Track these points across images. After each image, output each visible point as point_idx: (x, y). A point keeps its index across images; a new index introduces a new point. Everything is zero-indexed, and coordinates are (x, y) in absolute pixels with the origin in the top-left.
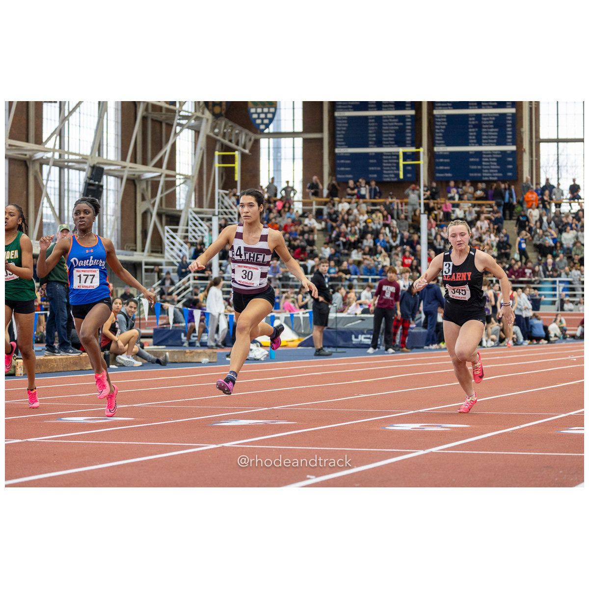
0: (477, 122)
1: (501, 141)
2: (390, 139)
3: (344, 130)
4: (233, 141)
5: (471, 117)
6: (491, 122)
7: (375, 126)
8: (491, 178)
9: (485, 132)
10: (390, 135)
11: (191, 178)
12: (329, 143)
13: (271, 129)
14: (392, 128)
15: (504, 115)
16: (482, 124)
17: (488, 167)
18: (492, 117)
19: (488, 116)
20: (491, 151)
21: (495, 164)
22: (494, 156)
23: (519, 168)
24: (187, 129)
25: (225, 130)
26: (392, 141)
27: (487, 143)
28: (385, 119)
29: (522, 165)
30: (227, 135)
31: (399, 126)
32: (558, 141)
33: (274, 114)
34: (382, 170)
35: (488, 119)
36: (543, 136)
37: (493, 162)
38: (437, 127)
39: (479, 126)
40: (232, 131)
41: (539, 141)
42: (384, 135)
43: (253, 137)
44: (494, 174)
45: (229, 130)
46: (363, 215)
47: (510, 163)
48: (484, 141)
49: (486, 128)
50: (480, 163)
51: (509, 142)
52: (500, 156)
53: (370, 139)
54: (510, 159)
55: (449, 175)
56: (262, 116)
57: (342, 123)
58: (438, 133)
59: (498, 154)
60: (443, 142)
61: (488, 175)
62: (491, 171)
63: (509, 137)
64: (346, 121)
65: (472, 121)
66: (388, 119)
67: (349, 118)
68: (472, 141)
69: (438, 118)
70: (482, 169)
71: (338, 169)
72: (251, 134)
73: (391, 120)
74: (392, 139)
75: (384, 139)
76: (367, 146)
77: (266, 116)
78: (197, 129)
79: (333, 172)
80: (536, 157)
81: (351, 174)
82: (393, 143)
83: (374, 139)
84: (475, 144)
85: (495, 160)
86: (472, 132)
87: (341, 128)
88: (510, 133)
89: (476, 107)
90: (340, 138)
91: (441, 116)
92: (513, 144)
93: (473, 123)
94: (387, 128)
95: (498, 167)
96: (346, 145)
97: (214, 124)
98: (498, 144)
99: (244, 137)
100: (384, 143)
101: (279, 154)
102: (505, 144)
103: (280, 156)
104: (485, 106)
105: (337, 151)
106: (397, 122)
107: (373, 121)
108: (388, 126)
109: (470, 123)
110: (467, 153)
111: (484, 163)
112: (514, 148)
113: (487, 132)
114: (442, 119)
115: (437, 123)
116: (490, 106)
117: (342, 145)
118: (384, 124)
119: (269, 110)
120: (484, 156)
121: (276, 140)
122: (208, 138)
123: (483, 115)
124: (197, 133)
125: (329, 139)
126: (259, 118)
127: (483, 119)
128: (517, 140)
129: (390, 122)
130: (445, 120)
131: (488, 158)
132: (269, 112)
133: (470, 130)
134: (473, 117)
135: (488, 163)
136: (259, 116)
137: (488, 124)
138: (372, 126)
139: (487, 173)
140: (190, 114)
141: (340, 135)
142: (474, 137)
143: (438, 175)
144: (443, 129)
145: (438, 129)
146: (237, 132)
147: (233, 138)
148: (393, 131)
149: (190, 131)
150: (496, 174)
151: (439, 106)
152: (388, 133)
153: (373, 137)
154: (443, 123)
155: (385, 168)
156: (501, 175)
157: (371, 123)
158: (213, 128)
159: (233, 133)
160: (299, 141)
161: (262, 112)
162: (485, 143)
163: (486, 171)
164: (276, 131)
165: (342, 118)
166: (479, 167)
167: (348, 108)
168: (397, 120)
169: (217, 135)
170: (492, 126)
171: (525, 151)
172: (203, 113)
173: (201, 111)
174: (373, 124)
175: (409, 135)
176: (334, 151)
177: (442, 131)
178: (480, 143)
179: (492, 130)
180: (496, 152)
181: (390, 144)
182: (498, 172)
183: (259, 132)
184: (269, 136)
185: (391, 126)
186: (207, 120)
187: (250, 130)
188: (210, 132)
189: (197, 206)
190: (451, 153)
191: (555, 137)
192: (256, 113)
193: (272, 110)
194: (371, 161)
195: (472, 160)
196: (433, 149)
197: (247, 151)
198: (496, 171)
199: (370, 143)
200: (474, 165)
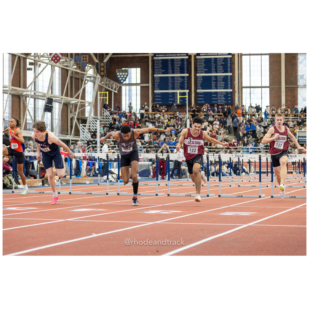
0: (215, 79)
1: (226, 88)
2: (178, 86)
3: (158, 83)
4: (110, 87)
5: (213, 77)
6: (222, 79)
7: (171, 81)
8: (221, 103)
9: (219, 83)
10: (178, 85)
11: (92, 103)
12: (152, 88)
13: (127, 81)
14: (179, 81)
15: (227, 76)
16: (217, 80)
17: (220, 99)
18: (222, 77)
19: (220, 76)
20: (221, 92)
21: (223, 97)
22: (223, 94)
23: (234, 99)
24: (90, 82)
25: (106, 83)
26: (179, 87)
27: (220, 88)
28: (176, 78)
29: (235, 98)
30: (107, 84)
31: (182, 81)
32: (250, 87)
33: (127, 76)
34: (174, 100)
35: (220, 78)
36: (244, 85)
37: (222, 96)
38: (198, 81)
39: (216, 81)
40: (109, 83)
41: (242, 88)
42: (175, 85)
43: (119, 85)
44: (223, 102)
45: (108, 83)
46: (166, 120)
47: (229, 97)
48: (218, 87)
49: (219, 82)
50: (217, 97)
51: (229, 88)
52: (225, 94)
53: (169, 86)
54: (230, 95)
55: (204, 102)
56: (122, 76)
57: (157, 80)
58: (199, 84)
59: (224, 93)
60: (201, 88)
61: (220, 102)
62: (221, 100)
63: (229, 85)
64: (159, 79)
65: (213, 79)
66: (177, 78)
67: (160, 77)
68: (213, 87)
69: (198, 77)
70: (218, 99)
71: (156, 99)
72: (118, 84)
73: (178, 78)
74: (179, 86)
75: (175, 86)
76: (168, 89)
77: (124, 76)
78: (94, 82)
79: (153, 101)
80: (241, 94)
81: (161, 102)
82: (179, 88)
83: (171, 86)
84: (214, 89)
85: (223, 95)
86: (213, 83)
87: (157, 81)
88: (230, 84)
89: (215, 73)
90: (156, 86)
91: (200, 77)
92: (231, 89)
93: (214, 79)
94: (176, 82)
95: (225, 99)
96: (159, 89)
97: (102, 80)
98: (224, 89)
99: (115, 85)
100: (175, 88)
102: (227, 88)
103: (131, 94)
104: (219, 72)
105: (155, 91)
106: (181, 79)
107: (171, 78)
108: (177, 81)
109: (212, 79)
110: (211, 92)
111: (218, 97)
112: (231, 90)
113: (220, 83)
114: (200, 78)
115: (198, 80)
116: (221, 72)
117: (157, 89)
118: (175, 80)
119: (125, 74)
120: (218, 94)
121: (129, 86)
122: (99, 85)
123: (218, 76)
124: (94, 83)
125: (151, 86)
126: (121, 77)
127: (218, 78)
128: (233, 87)
129: (178, 79)
130: (202, 78)
131: (220, 95)
132: (125, 75)
133: (212, 83)
134: (214, 77)
135: (220, 97)
136: (121, 76)
137: (220, 80)
138: (170, 81)
139: (220, 101)
140: (91, 76)
141: (156, 85)
142: (214, 86)
143: (198, 102)
144: (201, 82)
145: (199, 82)
146: (112, 83)
147: (110, 86)
148: (179, 83)
149: (92, 83)
150: (224, 102)
151: (199, 72)
152: (177, 84)
153: (170, 86)
154: (201, 80)
155: (175, 99)
156: (226, 102)
157: (170, 79)
158: (101, 82)
159: (110, 84)
160: (139, 87)
161: (122, 75)
162: (219, 88)
163: (219, 100)
164: (129, 83)
165: (157, 77)
166: (216, 99)
167: (160, 73)
168: (181, 78)
169: (103, 85)
170: (222, 81)
171: (236, 91)
172: (97, 75)
173: (96, 74)
174: (171, 80)
175: (186, 84)
176: (154, 91)
177: (200, 83)
178: (216, 88)
179: (222, 83)
180: (224, 92)
181: (178, 89)
182: (224, 101)
183: (121, 83)
184: (126, 85)
185: (178, 81)
186: (98, 78)
187: (118, 82)
188: (100, 83)
189: (95, 115)
190: (204, 92)
191: (249, 86)
192: (119, 75)
193: (126, 74)
194: (170, 96)
195: (213, 95)
196: (196, 91)
197: (116, 92)
198: (224, 100)
199: (169, 88)
200: (214, 98)
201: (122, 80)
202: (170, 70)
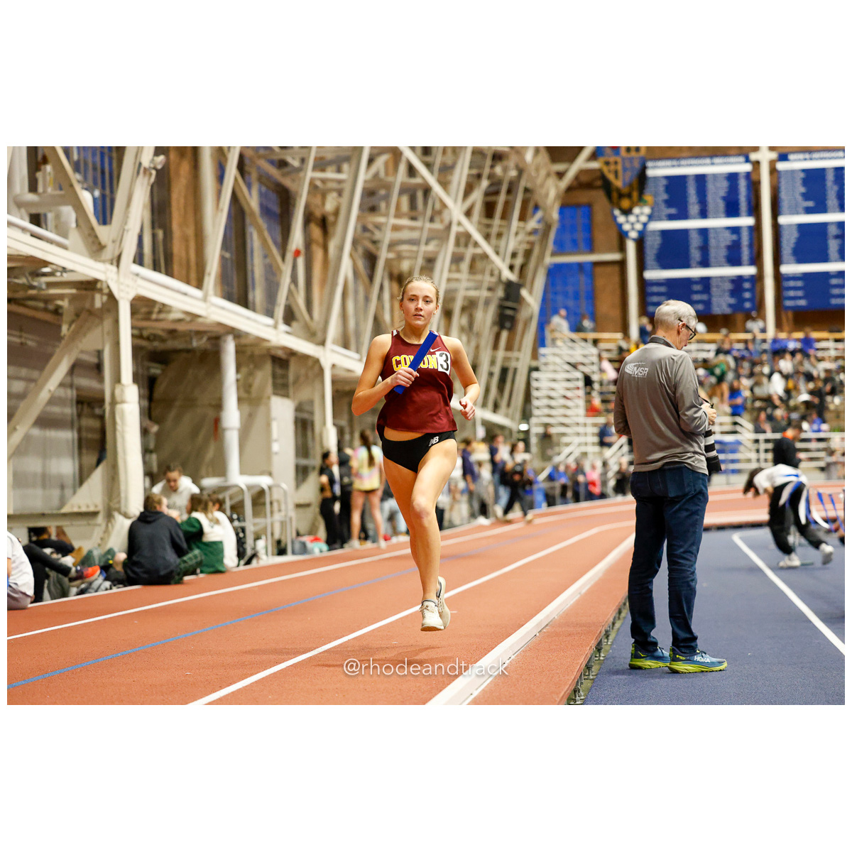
0: (839, 232)
2: (720, 257)
3: (656, 249)
5: (831, 226)
7: (698, 240)
10: (721, 253)
12: (636, 265)
14: (723, 243)
26: (723, 259)
28: (712, 232)
31: (732, 240)
34: (709, 299)
38: (784, 240)
39: (841, 237)
42: (712, 253)
53: (692, 256)
55: (803, 303)
57: (654, 240)
64: (658, 237)
65: (832, 231)
66: (716, 232)
67: (663, 232)
68: (833, 256)
69: (785, 229)
71: (649, 299)
73: (719, 233)
74: (724, 256)
75: (712, 258)
76: (688, 267)
83: (698, 257)
84: (836, 261)
86: (833, 245)
87: (653, 244)
89: (837, 211)
91: (790, 226)
93: (834, 233)
94: (715, 244)
100: (712, 263)
105: (647, 274)
106: (730, 236)
107: (696, 234)
108: (716, 240)
109: (829, 233)
110: (826, 273)
115: (784, 235)
117: (653, 267)
118: (711, 240)
125: (635, 260)
129: (720, 236)
133: (830, 242)
134: (834, 226)
138: (694, 242)
141: (651, 255)
142: (835, 252)
143: (787, 303)
144: (792, 243)
145: (786, 243)
151: (785, 212)
152: (717, 250)
154: (793, 236)
155: (714, 298)
157: (694, 238)
165: (655, 232)
166: (842, 291)
167: (662, 219)
168: (729, 233)
175: (747, 251)
176: (643, 275)
177: (792, 246)
181: (720, 263)
185: (720, 241)
190: (806, 273)
194: (695, 288)
195: (833, 282)
196: (780, 270)
199: (693, 263)
200: (836, 288)
202: (694, 208)
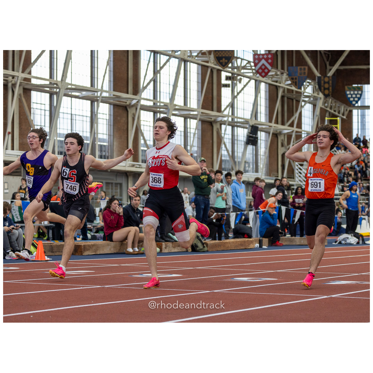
4: (336, 111)
13: (359, 104)
24: (308, 104)
25: (332, 105)
30: (333, 107)
33: (361, 95)
40: (336, 105)
43: (349, 108)
45: (334, 105)
56: (354, 96)
72: (347, 107)
77: (356, 96)
78: (314, 104)
97: (325, 101)
99: (343, 108)
101: (364, 119)
103: (365, 121)
119: (358, 92)
121: (362, 110)
122: (321, 108)
124: (315, 106)
126: (352, 97)
132: (358, 94)
140: (310, 95)
146: (339, 105)
149: (310, 105)
158: (324, 103)
159: (337, 107)
161: (354, 94)
164: (362, 105)
169: (327, 108)
172: (318, 94)
173: (317, 92)
183: (352, 106)
184: (358, 108)
186: (321, 98)
187: (347, 104)
188: (322, 105)
192: (350, 94)
193: (360, 92)
197: (345, 117)
201: (354, 100)
